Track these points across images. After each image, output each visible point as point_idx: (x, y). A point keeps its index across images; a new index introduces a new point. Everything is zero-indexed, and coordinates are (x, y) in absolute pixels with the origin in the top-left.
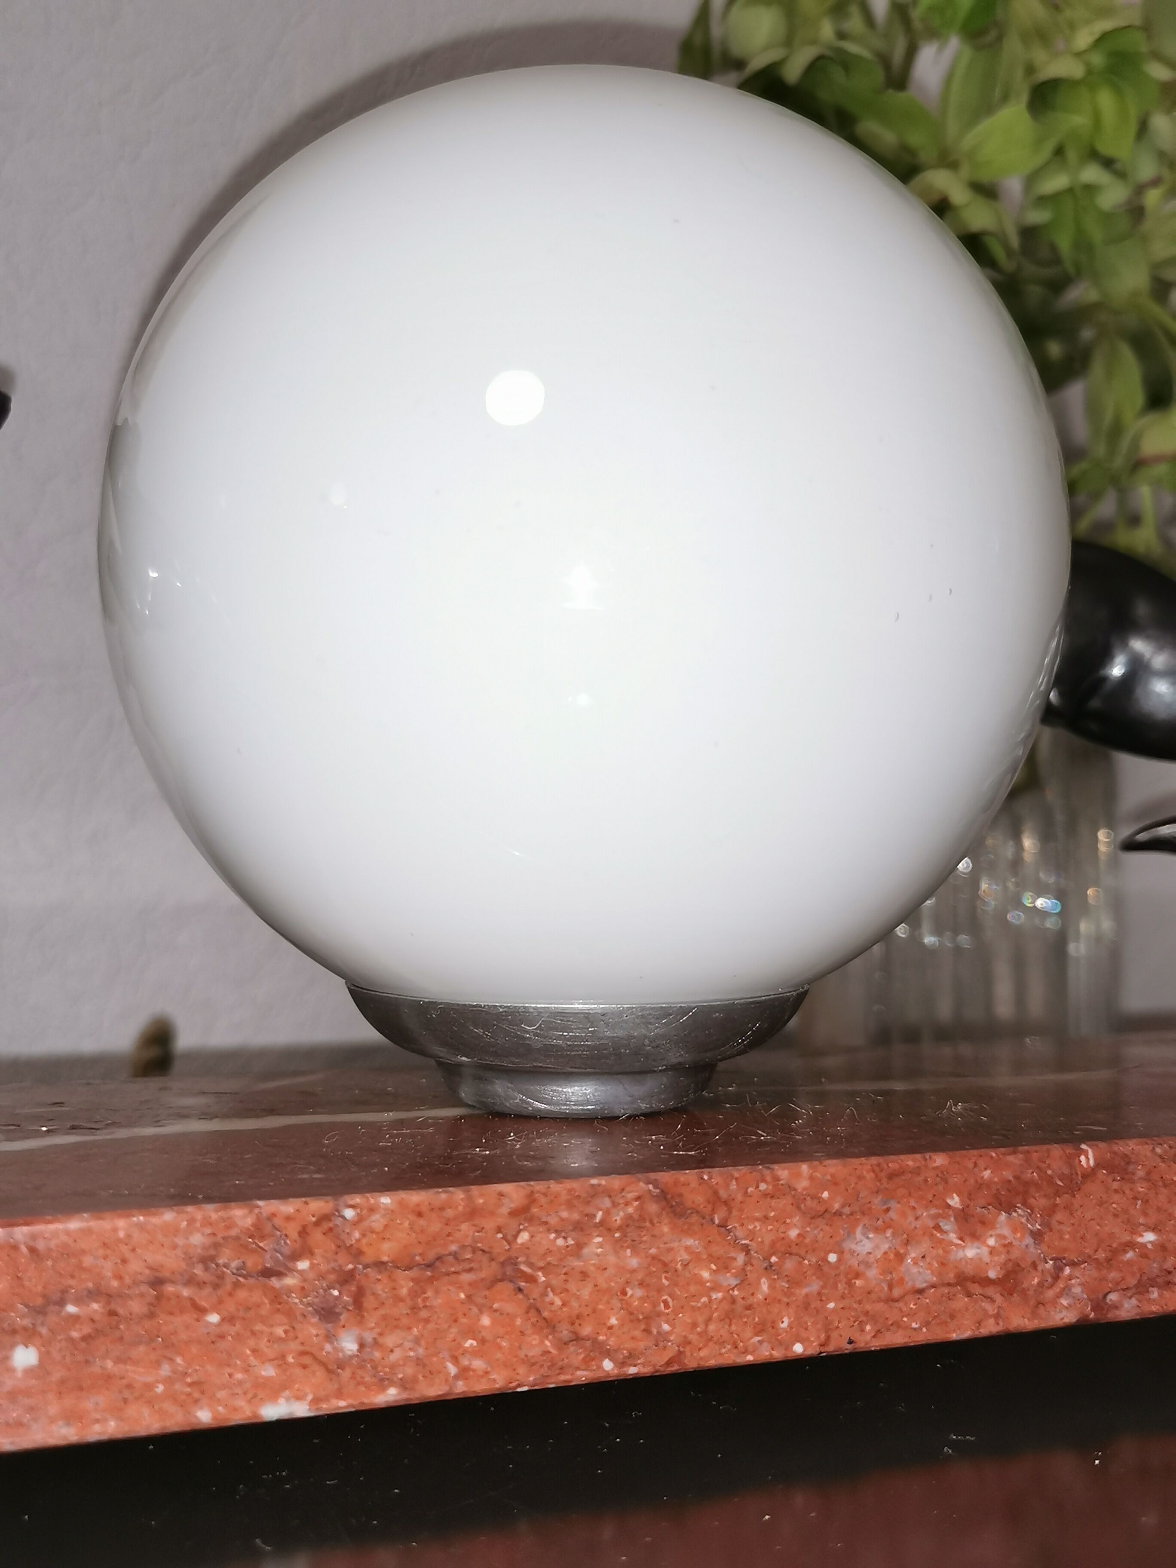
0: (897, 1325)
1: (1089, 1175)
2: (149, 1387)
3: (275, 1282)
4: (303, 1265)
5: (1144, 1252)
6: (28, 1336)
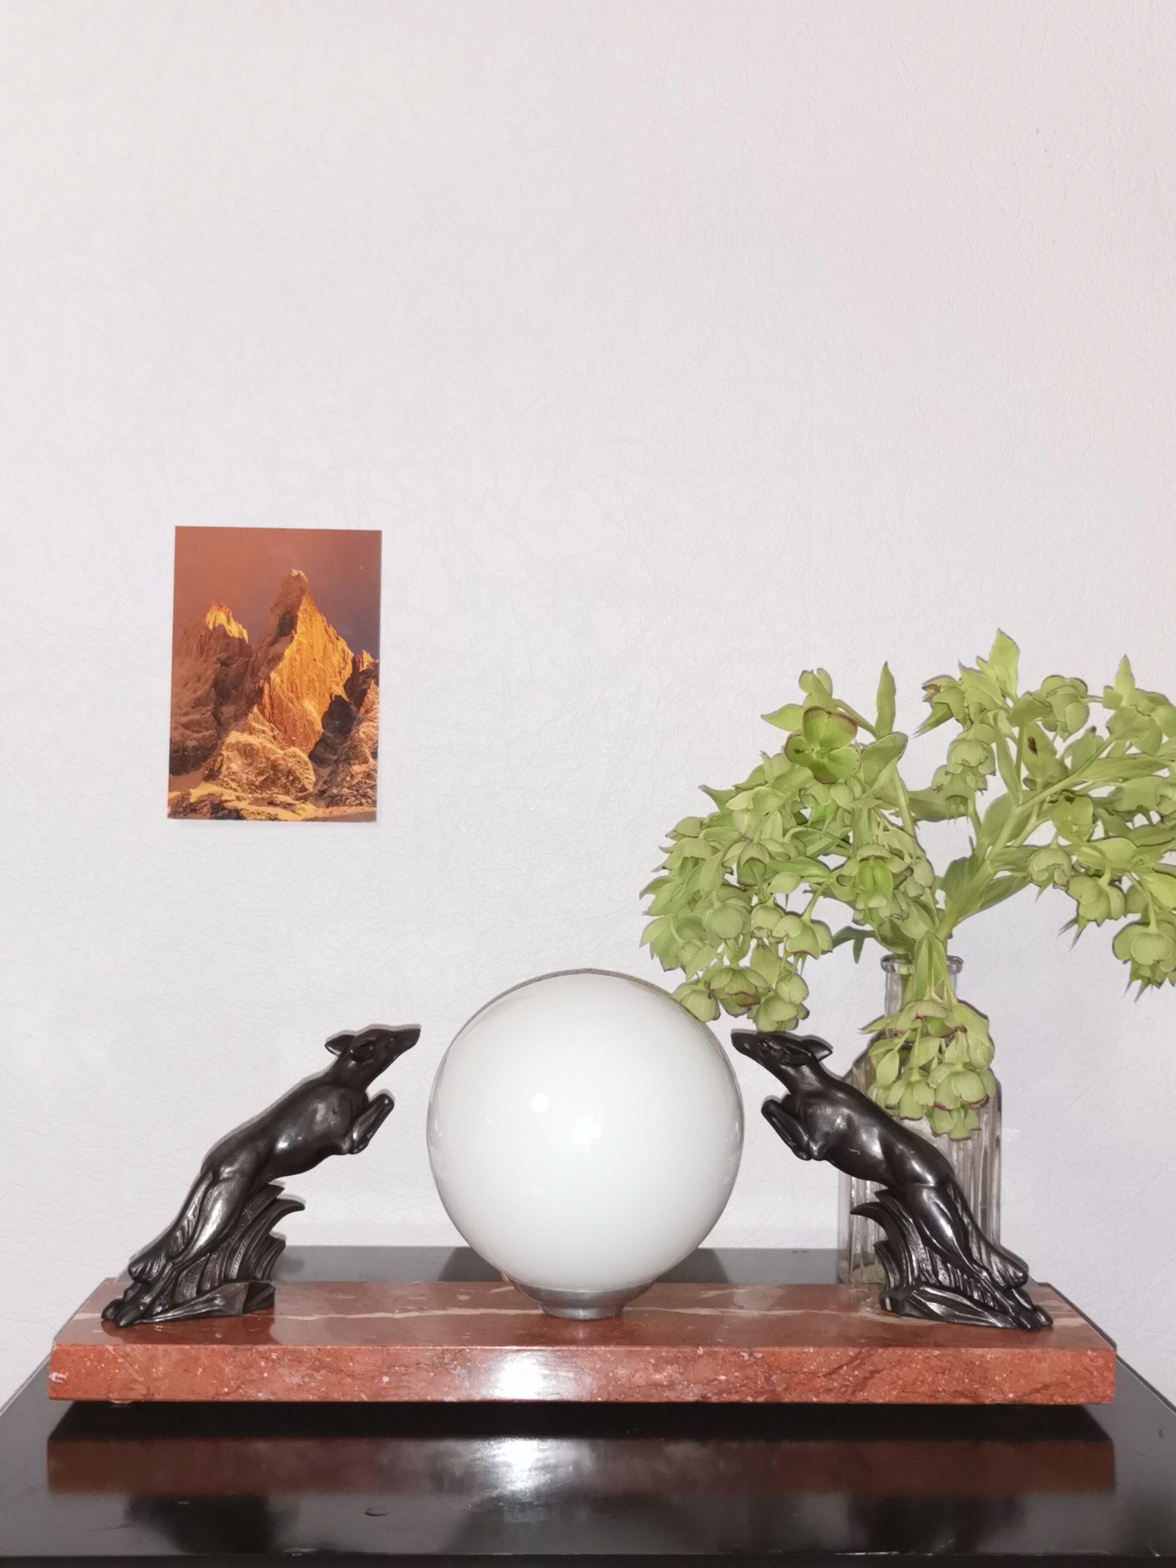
0: (632, 1396)
1: (700, 1357)
2: (416, 1390)
3: (447, 1366)
4: (455, 1362)
5: (720, 1382)
6: (386, 1374)
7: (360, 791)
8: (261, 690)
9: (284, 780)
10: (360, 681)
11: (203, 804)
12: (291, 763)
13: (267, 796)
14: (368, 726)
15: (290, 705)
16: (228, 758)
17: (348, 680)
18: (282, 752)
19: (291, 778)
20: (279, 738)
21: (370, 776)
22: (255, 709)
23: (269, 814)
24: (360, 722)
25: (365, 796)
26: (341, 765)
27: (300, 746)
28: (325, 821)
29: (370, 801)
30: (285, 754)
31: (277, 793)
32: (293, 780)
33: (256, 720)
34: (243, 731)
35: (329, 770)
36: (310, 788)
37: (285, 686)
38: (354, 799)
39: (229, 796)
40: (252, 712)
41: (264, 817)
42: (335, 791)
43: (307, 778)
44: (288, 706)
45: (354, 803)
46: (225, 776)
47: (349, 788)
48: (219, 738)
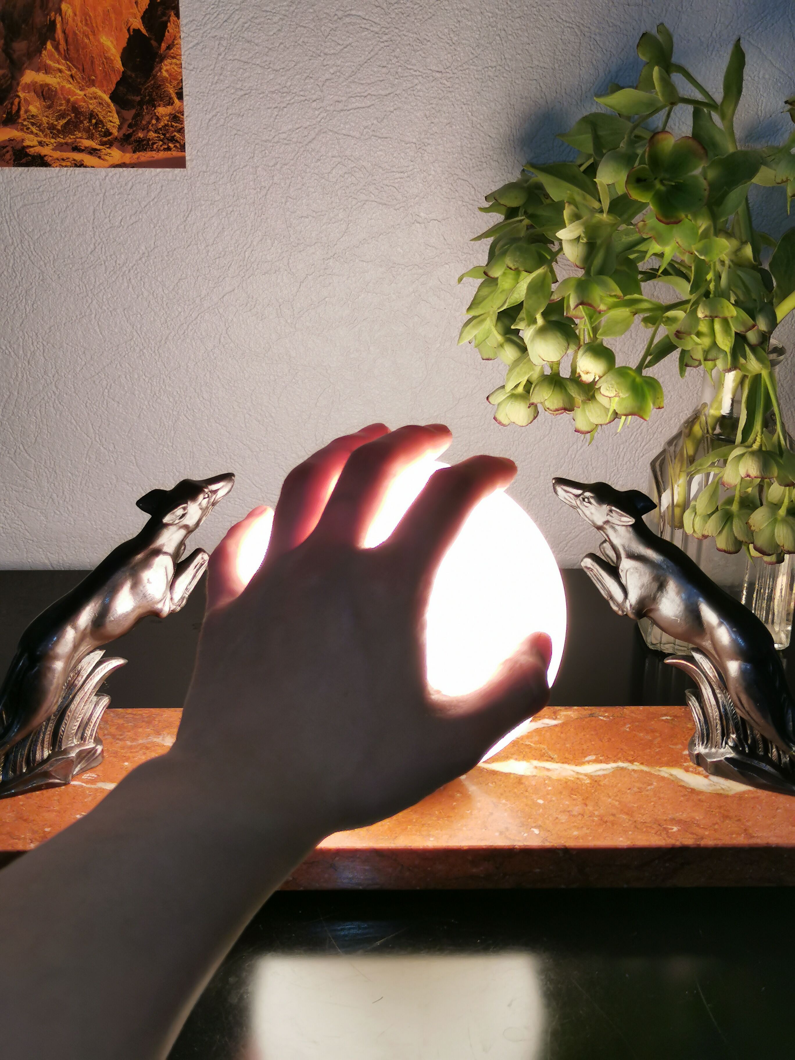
7: (168, 135)
8: (53, 23)
9: (86, 123)
10: (159, 13)
11: (5, 150)
12: (93, 105)
13: (70, 141)
14: (171, 64)
15: (86, 41)
16: (25, 100)
17: (145, 13)
18: (82, 93)
19: (94, 121)
20: (77, 77)
21: (177, 118)
22: (49, 46)
23: (74, 160)
24: (162, 61)
25: (172, 139)
26: (145, 107)
27: (101, 87)
28: (133, 167)
29: (178, 145)
30: (85, 95)
31: (81, 138)
32: (96, 123)
33: (51, 56)
34: (38, 70)
35: (133, 112)
36: (115, 132)
37: (78, 19)
38: (161, 143)
39: (30, 141)
40: (45, 49)
41: (69, 164)
42: (141, 135)
43: (111, 122)
44: (83, 41)
45: (162, 148)
46: (24, 120)
47: (156, 131)
48: (13, 78)
